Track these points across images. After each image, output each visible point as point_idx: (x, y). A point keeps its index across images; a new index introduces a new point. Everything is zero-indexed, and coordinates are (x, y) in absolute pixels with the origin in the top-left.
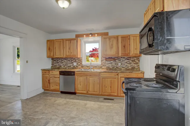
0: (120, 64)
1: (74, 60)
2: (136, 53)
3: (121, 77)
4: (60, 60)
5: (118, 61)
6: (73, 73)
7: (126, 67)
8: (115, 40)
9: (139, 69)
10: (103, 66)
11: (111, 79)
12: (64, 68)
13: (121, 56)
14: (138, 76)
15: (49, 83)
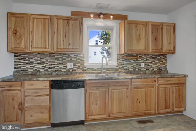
0: (143, 65)
1: (69, 59)
2: (169, 49)
3: (159, 85)
4: (36, 58)
5: (140, 60)
6: (80, 84)
7: (152, 69)
8: (143, 27)
9: (167, 71)
10: (120, 68)
11: (146, 89)
12: (46, 74)
13: (152, 52)
14: (181, 81)
15: (21, 110)
